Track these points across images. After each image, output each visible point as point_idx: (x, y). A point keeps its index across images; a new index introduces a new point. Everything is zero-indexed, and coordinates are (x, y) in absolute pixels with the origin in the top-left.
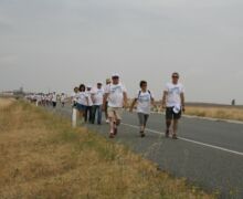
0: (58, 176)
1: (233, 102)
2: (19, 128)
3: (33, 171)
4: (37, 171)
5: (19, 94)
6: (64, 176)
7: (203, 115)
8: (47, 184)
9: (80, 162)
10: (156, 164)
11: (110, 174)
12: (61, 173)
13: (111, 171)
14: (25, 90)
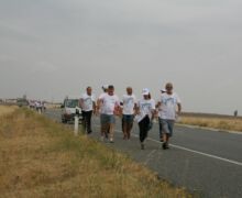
0: (58, 184)
1: (236, 113)
2: (21, 136)
3: (34, 178)
4: (38, 178)
5: (22, 102)
6: (64, 184)
7: (205, 125)
8: (47, 191)
9: (81, 170)
10: (156, 173)
11: (110, 182)
12: (61, 181)
13: (111, 179)
14: (28, 98)
